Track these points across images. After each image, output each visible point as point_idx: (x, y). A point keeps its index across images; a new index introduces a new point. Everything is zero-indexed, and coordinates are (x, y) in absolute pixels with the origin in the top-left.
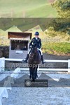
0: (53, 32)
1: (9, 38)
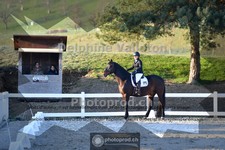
0: (112, 33)
1: (16, 49)
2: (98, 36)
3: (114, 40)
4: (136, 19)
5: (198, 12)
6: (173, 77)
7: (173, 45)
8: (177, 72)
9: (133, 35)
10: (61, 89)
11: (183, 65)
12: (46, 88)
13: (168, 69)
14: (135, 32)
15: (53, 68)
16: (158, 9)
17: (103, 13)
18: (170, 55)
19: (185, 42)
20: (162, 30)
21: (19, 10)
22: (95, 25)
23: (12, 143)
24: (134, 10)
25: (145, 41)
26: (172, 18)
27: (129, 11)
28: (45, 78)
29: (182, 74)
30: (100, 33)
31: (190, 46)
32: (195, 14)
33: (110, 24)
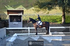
0: (38, 9)
1: (8, 14)
2: (33, 10)
3: (38, 11)
4: (45, 4)
5: (64, 2)
6: (57, 22)
7: (57, 12)
8: (58, 20)
9: (44, 9)
10: (22, 26)
11: (60, 18)
12: (17, 26)
13: (55, 20)
14: (45, 8)
15: (19, 20)
16: (52, 1)
17: (35, 3)
18: (56, 15)
19: (60, 11)
20: (53, 7)
21: (9, 2)
22: (32, 7)
23: (7, 43)
24: (44, 1)
25: (48, 11)
26: (56, 4)
27: (43, 2)
28: (17, 23)
29: (60, 21)
30: (34, 9)
31: (62, 12)
32: (63, 2)
33: (37, 6)
